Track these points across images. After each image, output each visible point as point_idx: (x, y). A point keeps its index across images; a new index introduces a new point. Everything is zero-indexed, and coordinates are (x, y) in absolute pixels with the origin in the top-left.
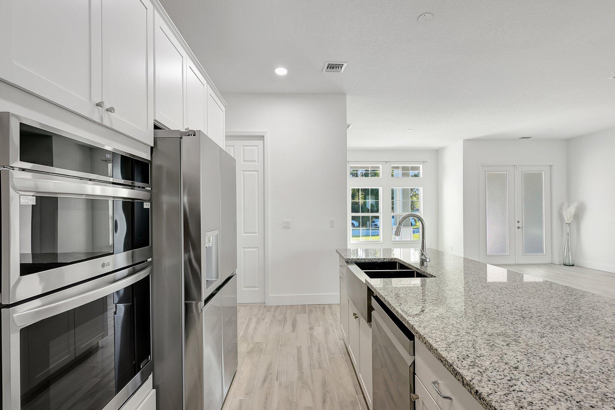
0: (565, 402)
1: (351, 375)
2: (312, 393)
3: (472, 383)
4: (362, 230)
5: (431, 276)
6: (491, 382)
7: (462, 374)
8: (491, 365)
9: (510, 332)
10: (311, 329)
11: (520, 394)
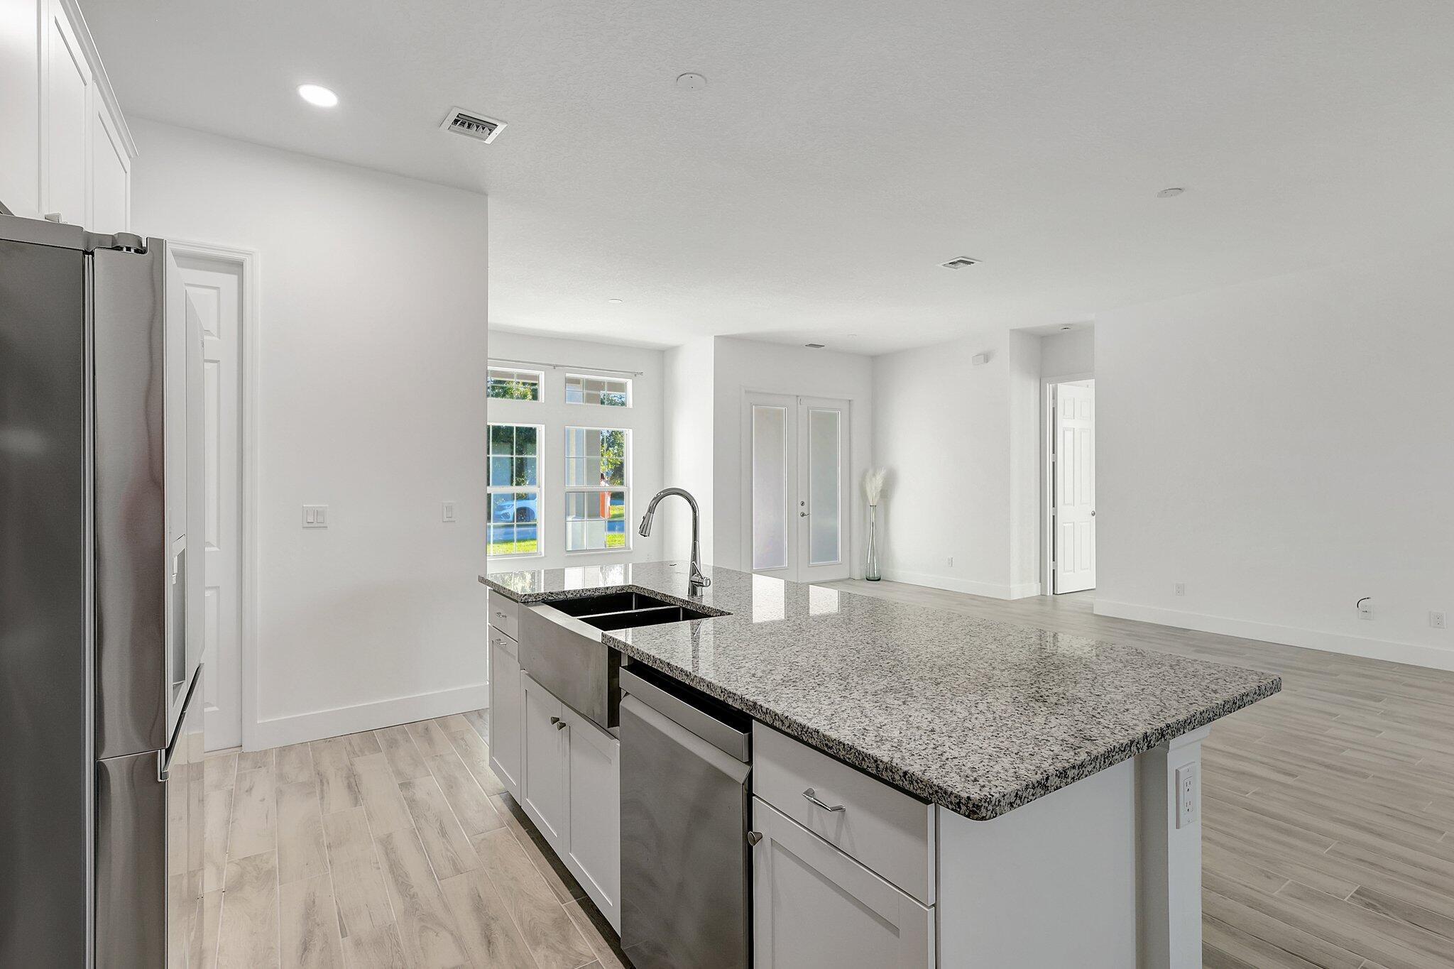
0: (1005, 756)
1: (539, 866)
2: (452, 934)
3: (894, 765)
4: (495, 527)
5: (719, 614)
6: (916, 757)
7: (874, 755)
8: (902, 735)
9: (897, 685)
10: (406, 785)
11: (956, 762)
